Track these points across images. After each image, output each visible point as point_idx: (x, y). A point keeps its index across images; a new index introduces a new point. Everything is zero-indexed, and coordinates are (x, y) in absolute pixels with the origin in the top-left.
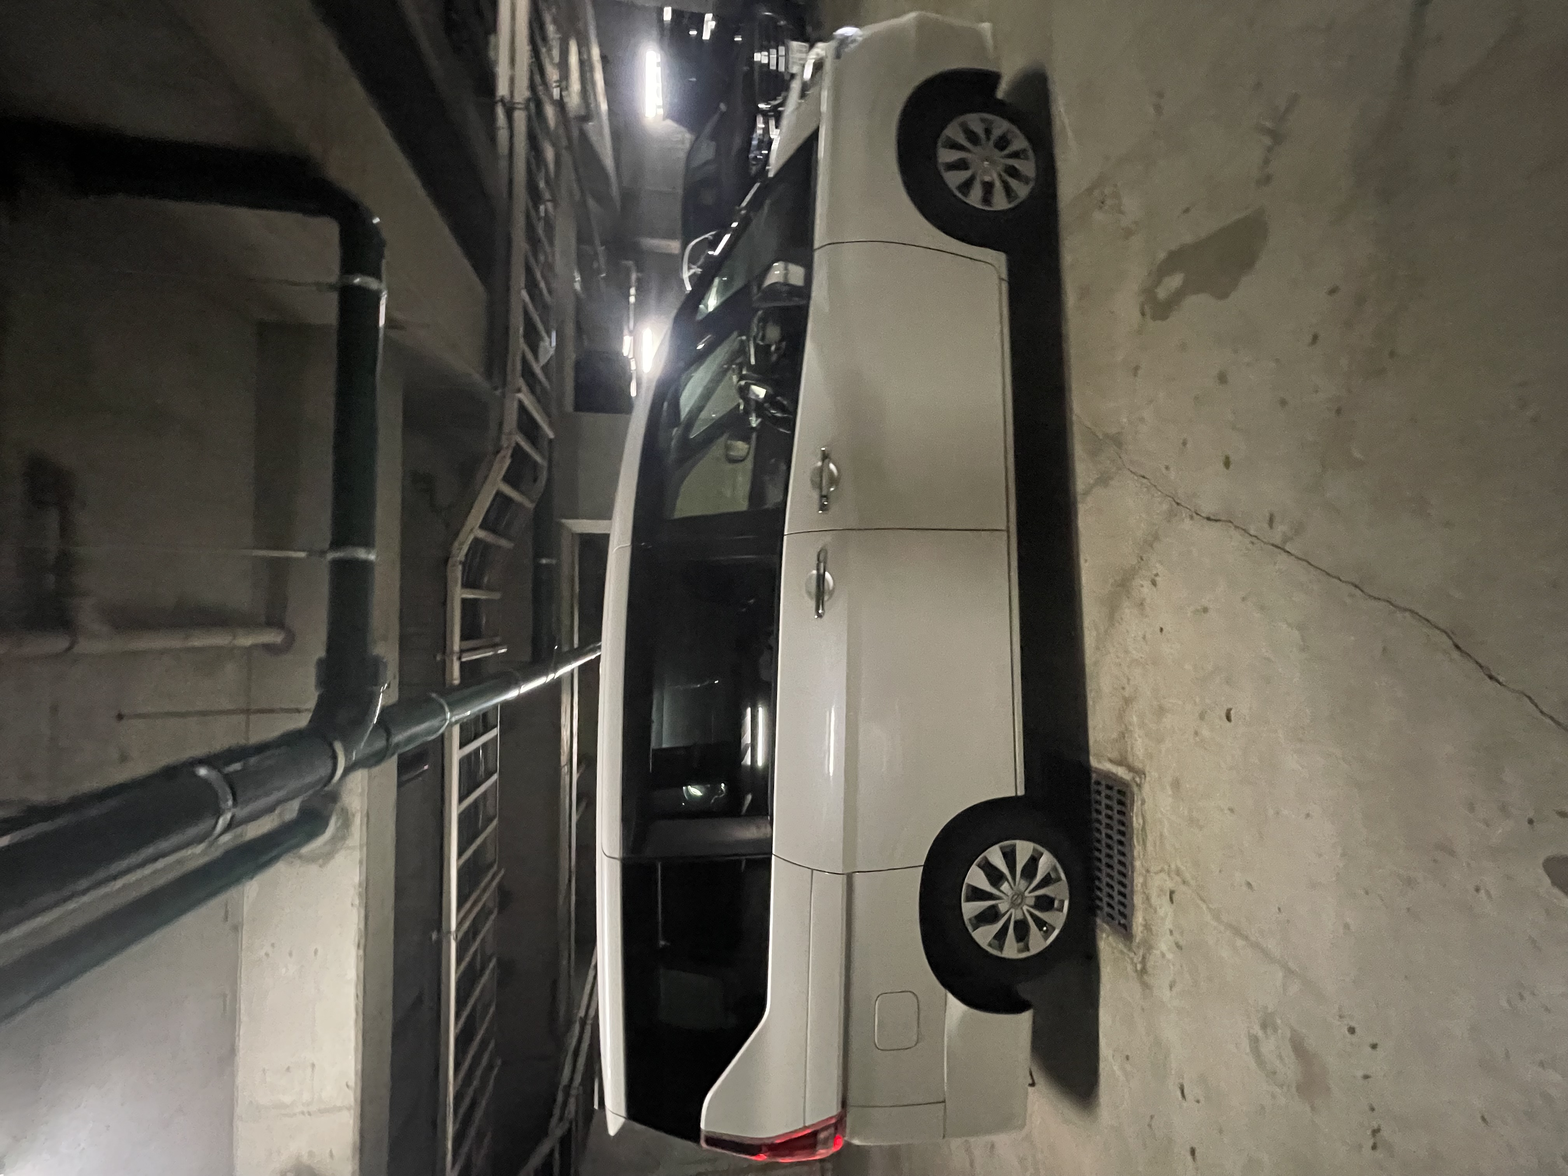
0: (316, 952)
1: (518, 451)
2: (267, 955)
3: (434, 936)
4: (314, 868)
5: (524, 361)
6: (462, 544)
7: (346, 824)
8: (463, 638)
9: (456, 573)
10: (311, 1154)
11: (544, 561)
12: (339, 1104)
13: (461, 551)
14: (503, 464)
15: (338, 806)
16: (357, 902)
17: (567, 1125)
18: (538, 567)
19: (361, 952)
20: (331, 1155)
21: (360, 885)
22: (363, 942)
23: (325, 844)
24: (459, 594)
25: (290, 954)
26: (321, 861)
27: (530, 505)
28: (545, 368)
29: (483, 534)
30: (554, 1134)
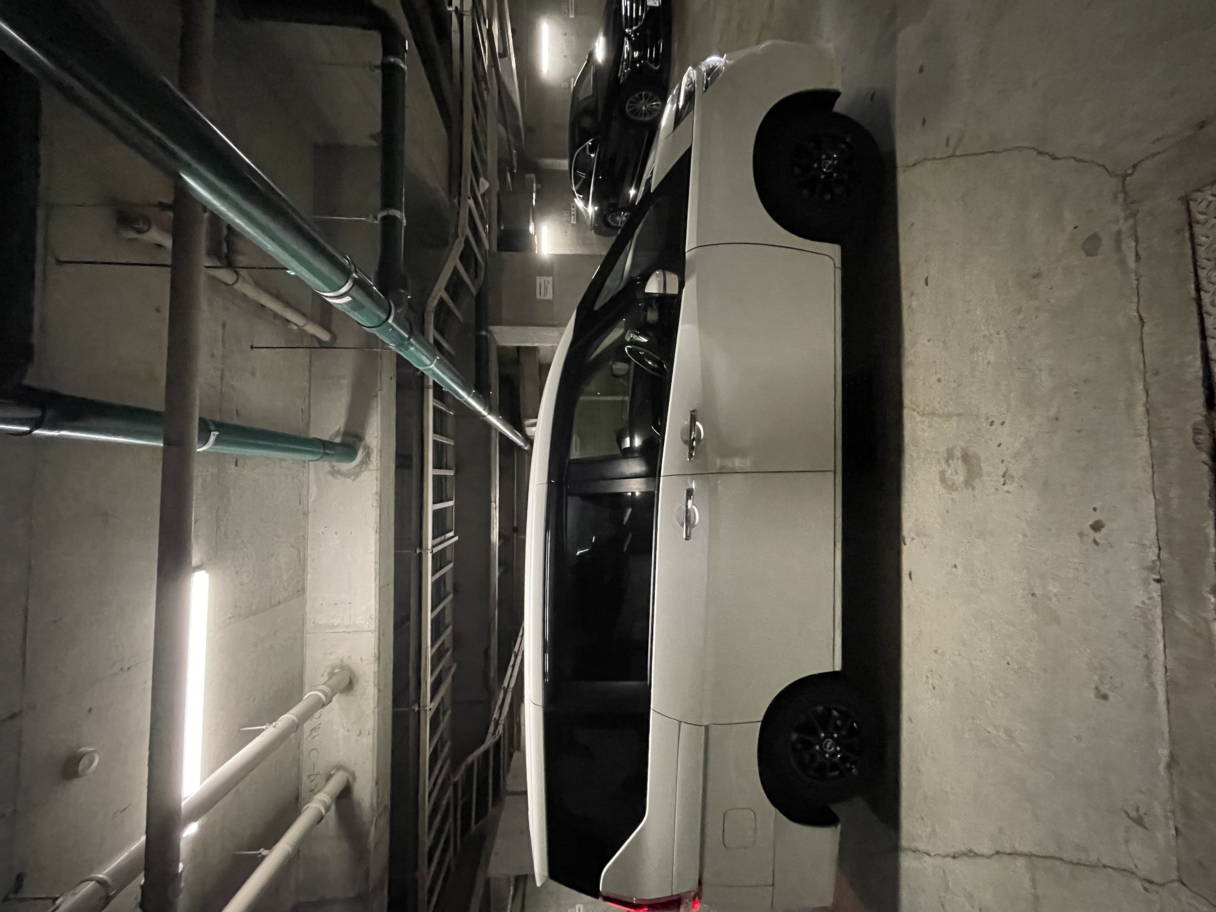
0: (351, 533)
1: (467, 244)
2: (323, 533)
3: (418, 551)
4: (349, 481)
5: (471, 183)
6: (434, 298)
7: (368, 455)
9: (430, 319)
10: (349, 657)
12: (366, 628)
13: (433, 303)
14: (458, 248)
15: (363, 444)
16: (374, 505)
17: (497, 737)
18: (478, 336)
19: (378, 536)
20: (362, 660)
21: (377, 493)
22: (378, 530)
23: (356, 466)
25: (336, 533)
26: (353, 477)
27: (474, 292)
28: (483, 196)
29: (446, 296)
30: (490, 741)
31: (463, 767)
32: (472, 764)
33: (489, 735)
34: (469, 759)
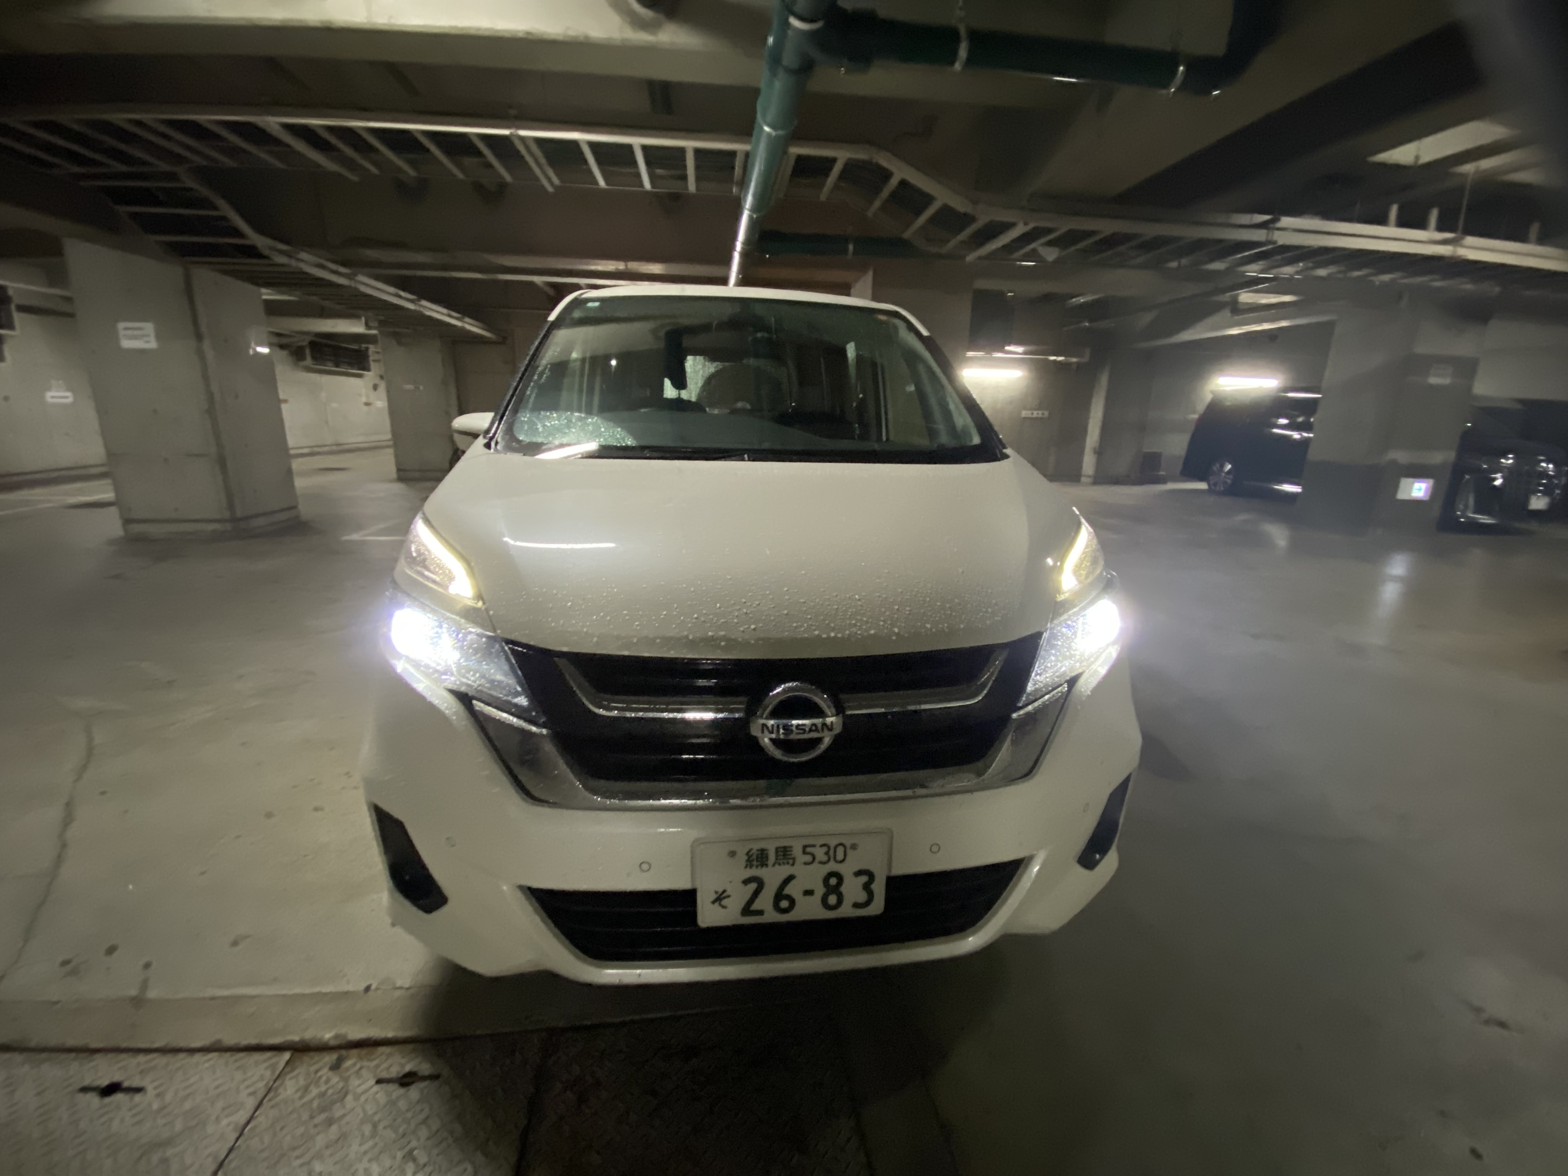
1: (966, 219)
5: (1049, 231)
6: (889, 161)
7: (647, 26)
8: (800, 158)
9: (861, 154)
11: (851, 247)
13: (884, 160)
14: (959, 204)
15: (662, 18)
16: (570, 33)
18: (846, 240)
19: (522, 36)
21: (588, 38)
22: (531, 37)
24: (842, 155)
27: (907, 235)
29: (894, 182)
30: (260, 241)
31: (204, 191)
32: (215, 208)
33: (269, 242)
34: (221, 203)
